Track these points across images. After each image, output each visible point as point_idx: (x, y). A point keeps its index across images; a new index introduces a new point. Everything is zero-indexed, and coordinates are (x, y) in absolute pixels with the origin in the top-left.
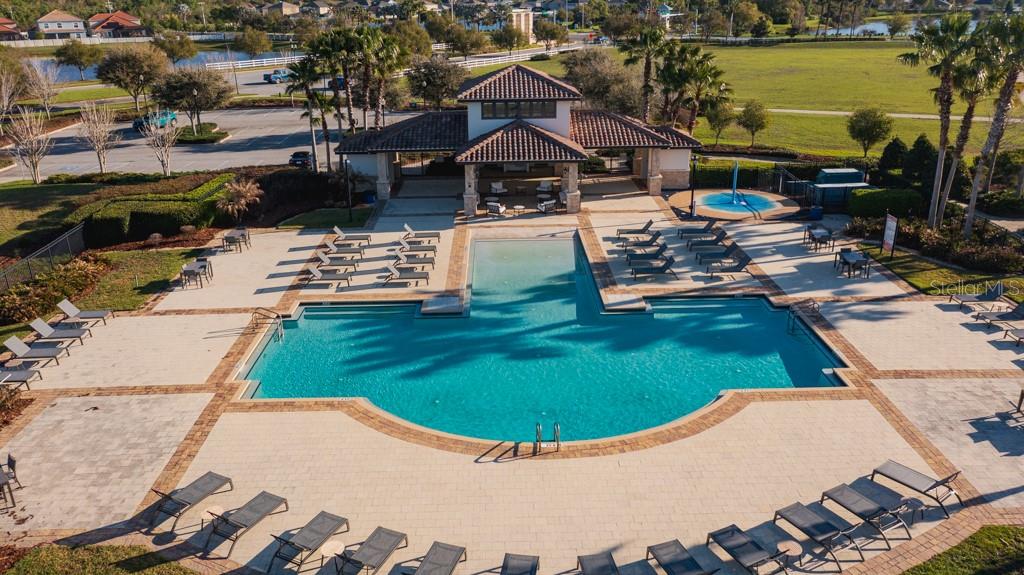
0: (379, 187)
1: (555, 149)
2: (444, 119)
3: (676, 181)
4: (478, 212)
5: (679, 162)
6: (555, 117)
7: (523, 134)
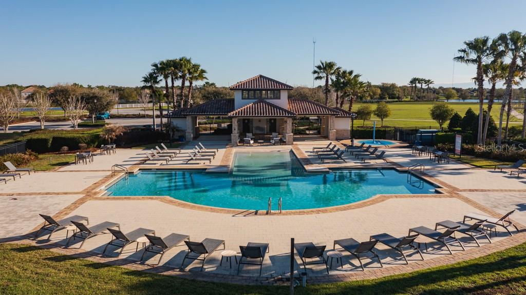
0: (187, 134)
1: (280, 111)
2: (222, 102)
3: (343, 135)
4: (239, 144)
5: (345, 125)
6: (280, 99)
7: (263, 105)
